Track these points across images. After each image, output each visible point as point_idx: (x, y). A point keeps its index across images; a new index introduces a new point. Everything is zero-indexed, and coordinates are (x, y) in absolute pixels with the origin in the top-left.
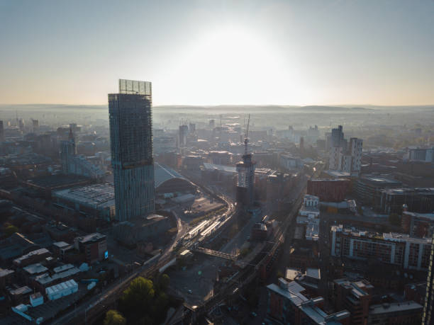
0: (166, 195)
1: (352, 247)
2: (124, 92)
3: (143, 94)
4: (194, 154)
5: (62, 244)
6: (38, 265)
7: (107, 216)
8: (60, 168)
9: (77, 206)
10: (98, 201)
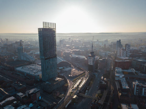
0: (60, 68)
1: (143, 91)
2: (45, 27)
3: (53, 28)
4: (67, 51)
5: (20, 94)
6: (10, 106)
7: (38, 78)
8: (17, 58)
9: (26, 74)
10: (34, 72)
